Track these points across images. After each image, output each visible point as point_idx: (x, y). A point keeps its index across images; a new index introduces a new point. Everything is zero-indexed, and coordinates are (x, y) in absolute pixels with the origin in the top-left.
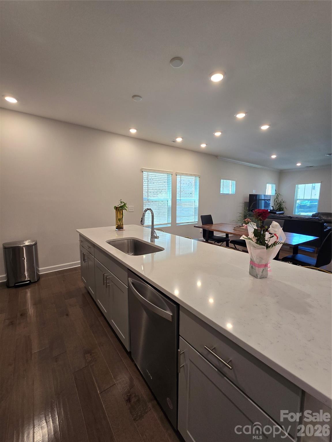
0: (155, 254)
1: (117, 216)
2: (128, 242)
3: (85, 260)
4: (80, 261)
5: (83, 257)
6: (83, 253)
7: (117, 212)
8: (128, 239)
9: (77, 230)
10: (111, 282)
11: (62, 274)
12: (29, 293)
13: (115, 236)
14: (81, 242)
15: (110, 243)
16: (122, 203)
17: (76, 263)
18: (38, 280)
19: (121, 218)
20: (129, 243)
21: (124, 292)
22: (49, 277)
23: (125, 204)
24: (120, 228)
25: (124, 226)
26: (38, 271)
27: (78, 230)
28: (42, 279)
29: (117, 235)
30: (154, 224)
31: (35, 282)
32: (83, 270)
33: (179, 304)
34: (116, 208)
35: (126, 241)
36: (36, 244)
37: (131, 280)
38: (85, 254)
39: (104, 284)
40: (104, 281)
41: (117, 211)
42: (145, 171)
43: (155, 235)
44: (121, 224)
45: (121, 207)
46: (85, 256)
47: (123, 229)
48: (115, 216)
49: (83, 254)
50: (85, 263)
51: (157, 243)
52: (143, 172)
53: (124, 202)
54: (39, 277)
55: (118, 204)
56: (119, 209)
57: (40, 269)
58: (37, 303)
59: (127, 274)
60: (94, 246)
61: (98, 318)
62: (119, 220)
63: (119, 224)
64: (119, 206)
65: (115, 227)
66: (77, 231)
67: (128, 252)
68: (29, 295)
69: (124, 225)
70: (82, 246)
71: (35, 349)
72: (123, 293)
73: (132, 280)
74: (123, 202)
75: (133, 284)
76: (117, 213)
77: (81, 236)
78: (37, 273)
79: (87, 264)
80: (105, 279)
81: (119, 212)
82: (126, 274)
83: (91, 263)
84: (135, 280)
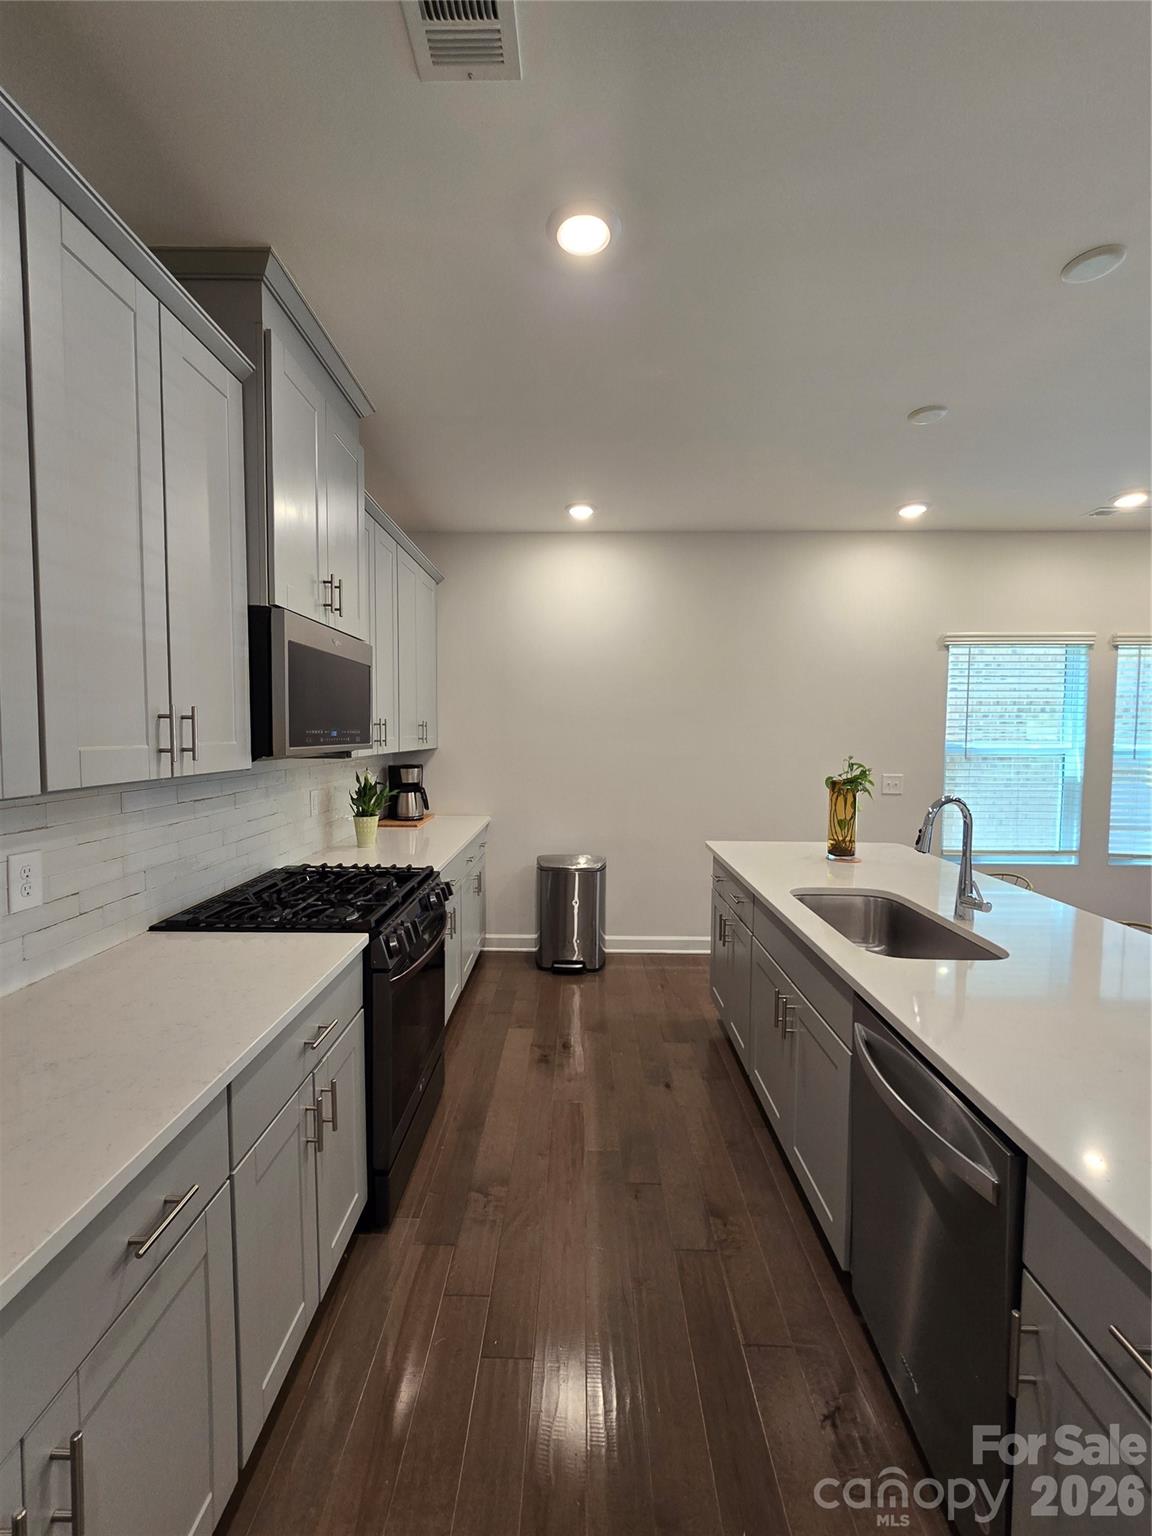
0: (971, 967)
1: (834, 812)
2: (867, 904)
3: (725, 936)
4: (709, 938)
5: (721, 928)
6: (721, 916)
7: (834, 800)
8: (867, 896)
9: (708, 843)
10: (799, 1022)
11: (659, 965)
12: (576, 997)
13: (825, 876)
14: (717, 879)
15: (803, 897)
16: (855, 767)
17: (699, 942)
18: (602, 967)
19: (848, 818)
20: (872, 907)
21: (837, 1064)
22: (627, 967)
23: (863, 773)
24: (841, 851)
25: (857, 844)
26: (602, 940)
27: (710, 843)
28: (610, 968)
29: (829, 875)
30: (973, 849)
31: (595, 970)
32: (717, 967)
33: (1026, 1156)
34: (833, 785)
35: (859, 901)
36: (603, 869)
37: (863, 1033)
38: (725, 921)
39: (777, 1026)
40: (777, 1016)
41: (834, 793)
42: (955, 646)
43: (974, 895)
44: (848, 839)
45: (852, 781)
46: (725, 925)
47: (853, 855)
48: (828, 808)
49: (721, 919)
50: (724, 945)
51: (981, 926)
52: (947, 647)
53: (861, 766)
54: (605, 959)
55: (840, 772)
56: (844, 789)
57: (607, 938)
58: (596, 1027)
59: (850, 1009)
60: (755, 899)
61: (754, 1129)
62: (840, 823)
63: (841, 838)
64: (844, 777)
65: (826, 845)
66: (707, 845)
67: (864, 939)
68: (577, 1000)
69: (859, 841)
70: (718, 894)
71: (592, 1144)
72: (836, 1068)
73: (866, 1032)
74: (856, 764)
75: (868, 1044)
76: (837, 799)
77: (719, 863)
78: (600, 948)
79: (731, 952)
80: (781, 1009)
81: (841, 799)
82: (848, 1009)
83: (741, 950)
84: (876, 1035)
